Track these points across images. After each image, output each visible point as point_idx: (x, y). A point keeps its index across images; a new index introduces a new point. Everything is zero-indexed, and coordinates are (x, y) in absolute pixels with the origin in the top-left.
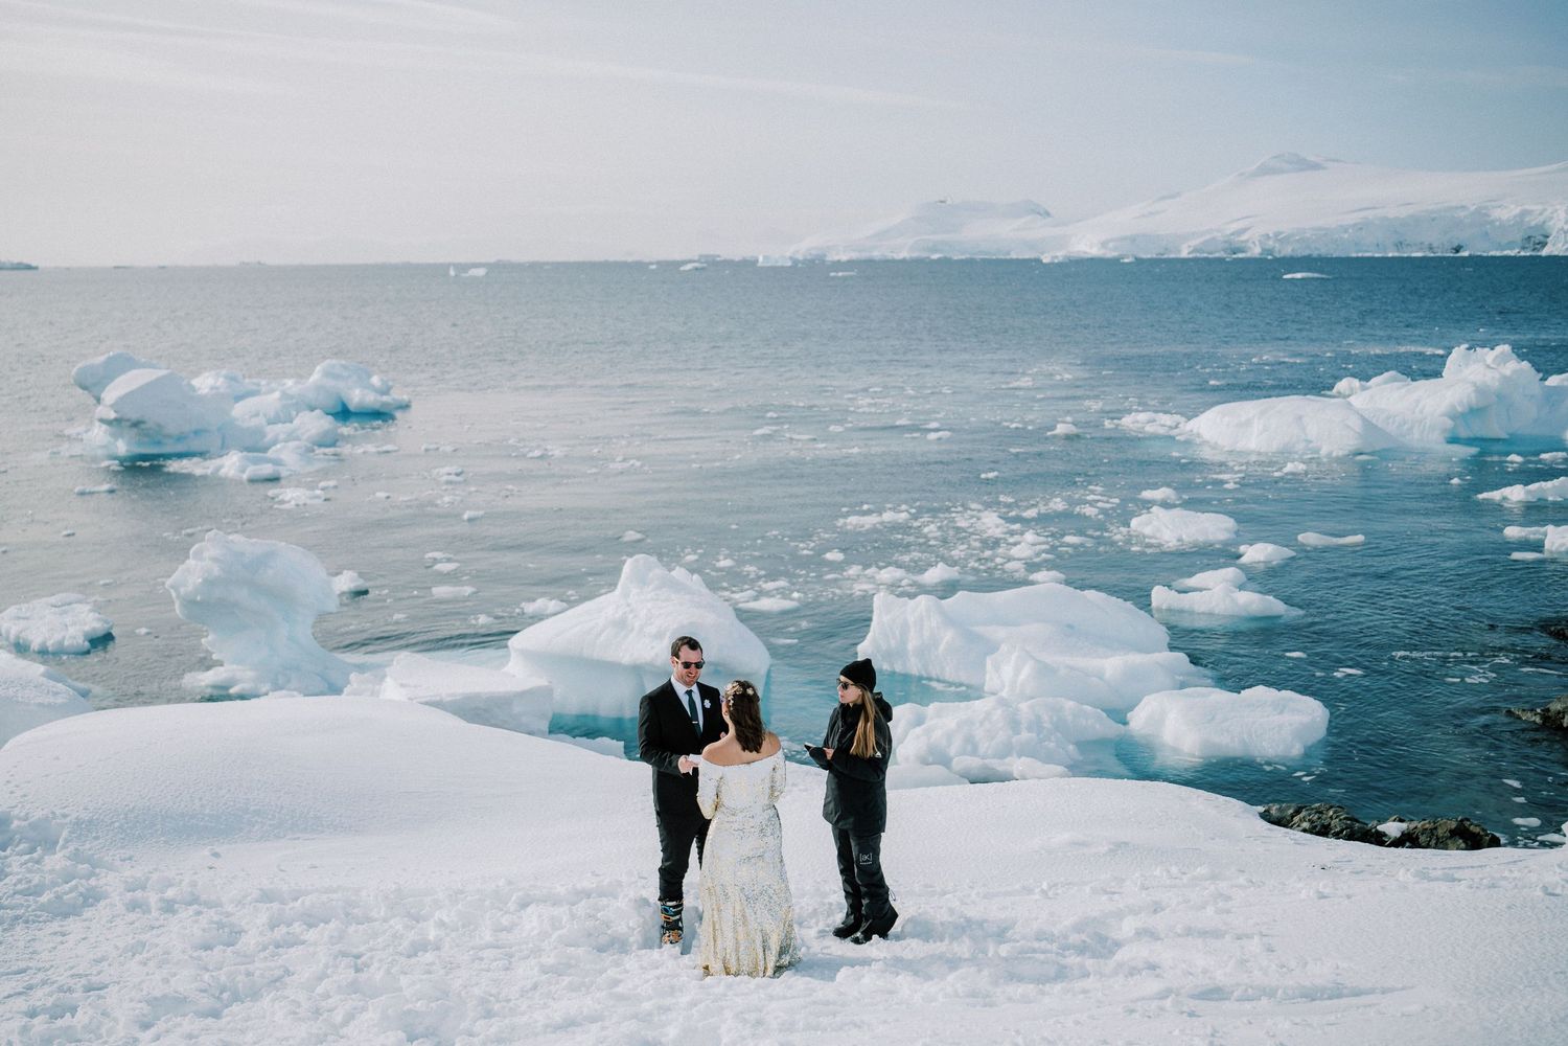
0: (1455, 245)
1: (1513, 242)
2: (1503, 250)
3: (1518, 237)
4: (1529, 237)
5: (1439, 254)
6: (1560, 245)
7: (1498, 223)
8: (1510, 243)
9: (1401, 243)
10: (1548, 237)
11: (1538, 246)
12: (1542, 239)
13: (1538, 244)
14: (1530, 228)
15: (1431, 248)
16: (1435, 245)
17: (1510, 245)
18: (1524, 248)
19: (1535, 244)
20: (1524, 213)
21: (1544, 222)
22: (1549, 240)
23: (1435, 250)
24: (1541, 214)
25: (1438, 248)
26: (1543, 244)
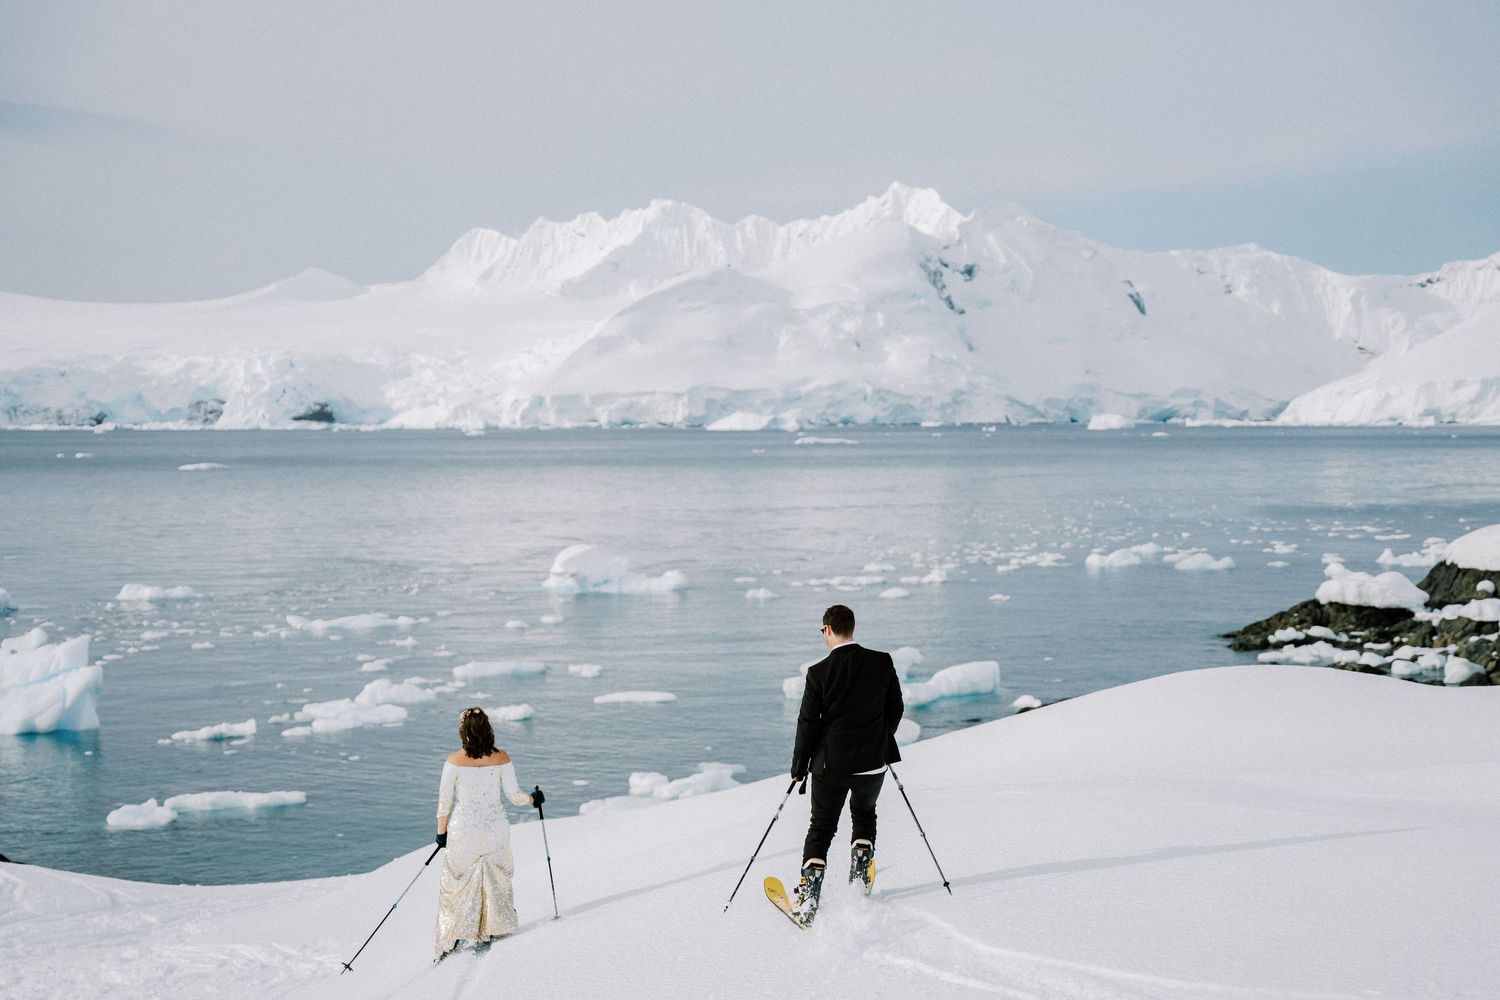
0: (96, 413)
1: (178, 409)
2: (163, 420)
3: (183, 403)
4: (199, 403)
5: (73, 427)
6: (240, 414)
7: (155, 383)
8: (173, 410)
9: (15, 410)
10: (223, 403)
11: (210, 416)
12: (213, 405)
13: (211, 413)
14: (201, 389)
15: (60, 417)
16: (66, 412)
17: (174, 414)
18: (191, 419)
19: (206, 412)
20: (191, 367)
21: (217, 381)
22: (224, 407)
23: (66, 421)
24: (213, 370)
25: (71, 417)
26: (218, 413)
